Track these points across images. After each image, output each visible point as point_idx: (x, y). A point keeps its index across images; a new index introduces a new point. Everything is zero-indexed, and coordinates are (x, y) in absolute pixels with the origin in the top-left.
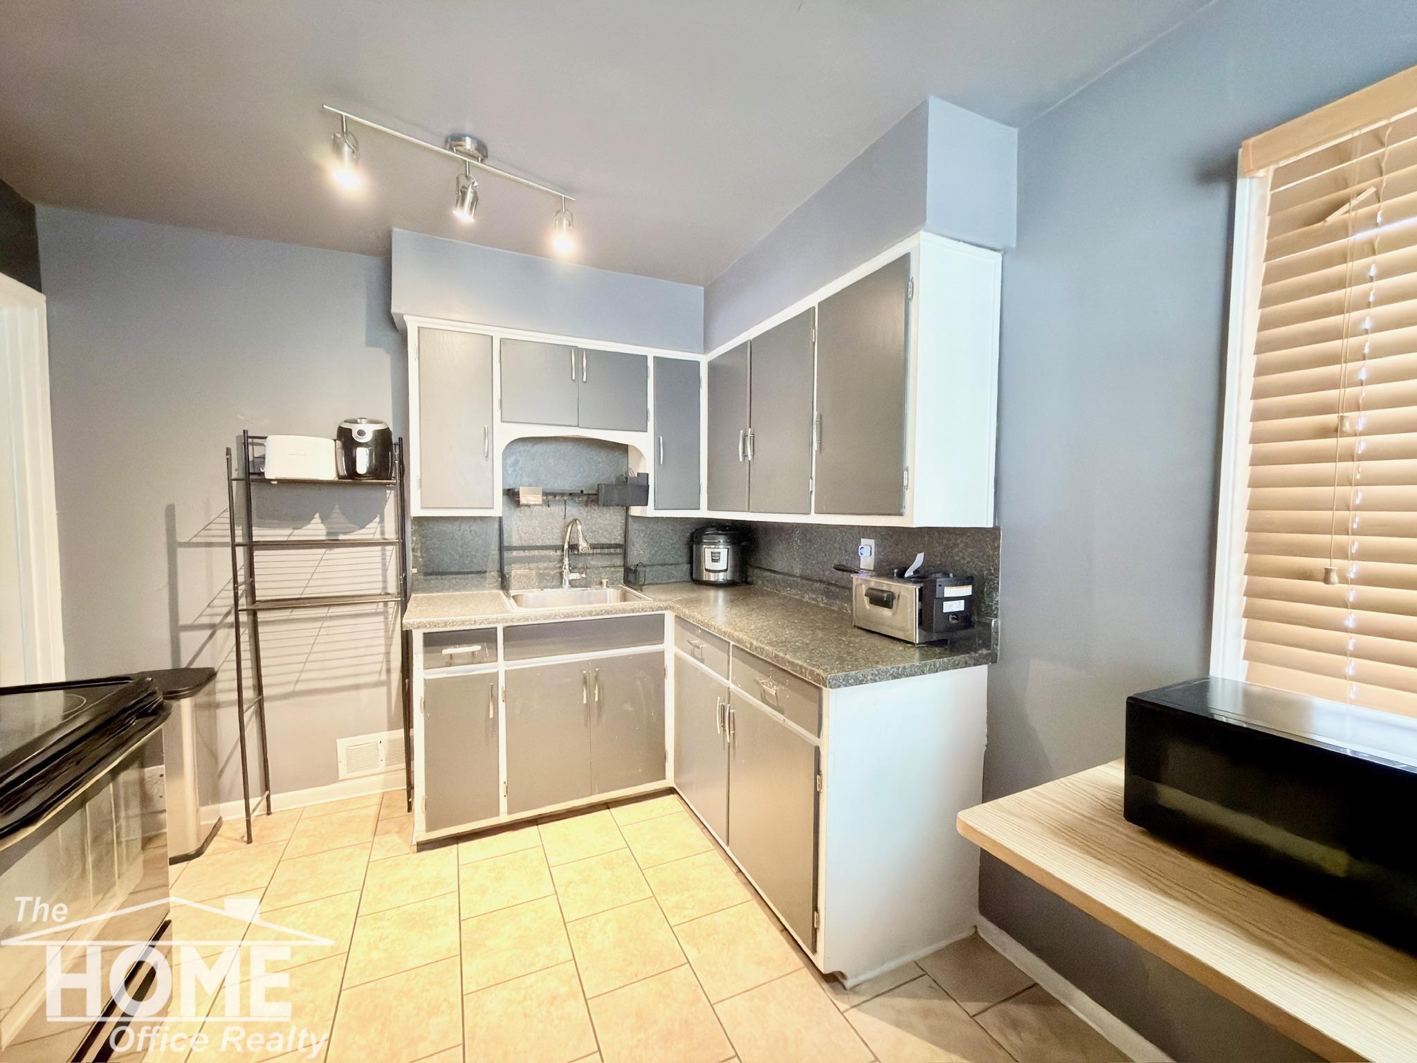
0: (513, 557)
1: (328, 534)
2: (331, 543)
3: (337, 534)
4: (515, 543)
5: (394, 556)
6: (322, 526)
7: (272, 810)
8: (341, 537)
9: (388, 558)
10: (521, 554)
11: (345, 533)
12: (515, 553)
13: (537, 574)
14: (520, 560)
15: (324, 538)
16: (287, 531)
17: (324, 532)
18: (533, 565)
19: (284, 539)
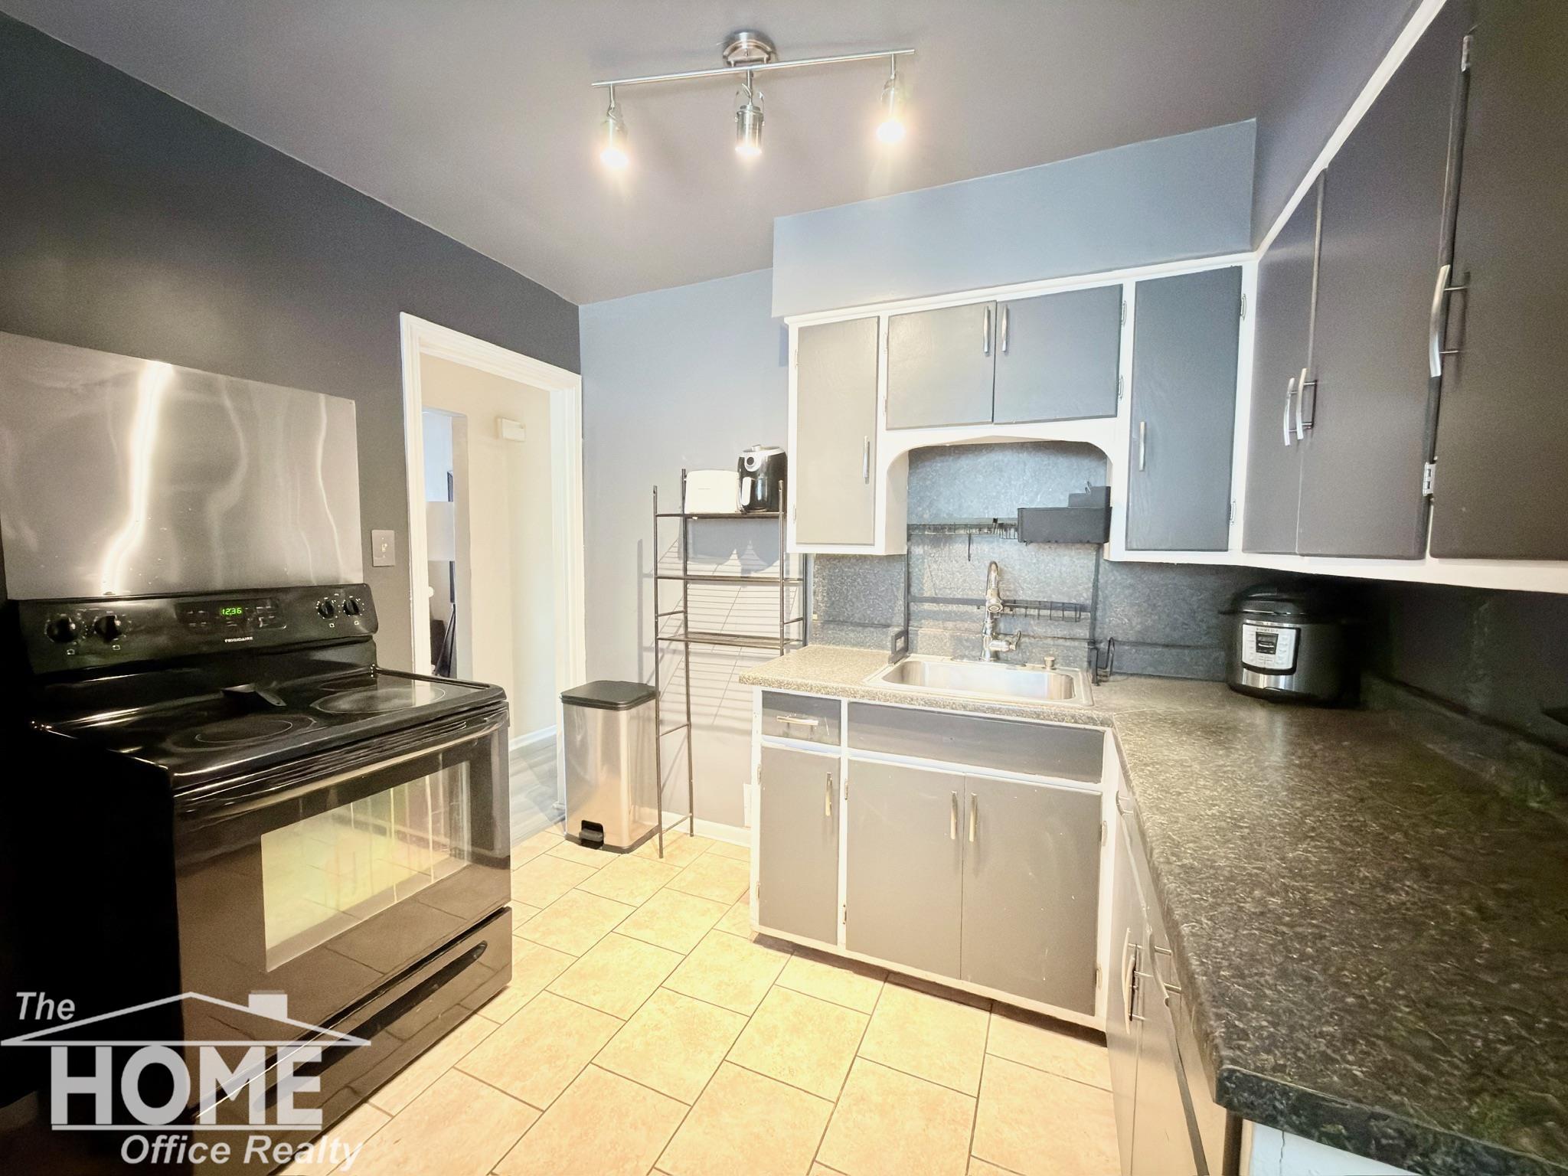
0: (925, 610)
1: (743, 571)
2: (744, 580)
3: (749, 571)
4: (928, 593)
5: (797, 598)
6: (738, 563)
7: (694, 833)
8: (753, 575)
9: (791, 600)
10: (934, 607)
11: (756, 571)
12: (927, 606)
13: (952, 636)
14: (933, 616)
15: (739, 575)
16: (713, 567)
17: (739, 569)
18: (950, 625)
19: (710, 574)
